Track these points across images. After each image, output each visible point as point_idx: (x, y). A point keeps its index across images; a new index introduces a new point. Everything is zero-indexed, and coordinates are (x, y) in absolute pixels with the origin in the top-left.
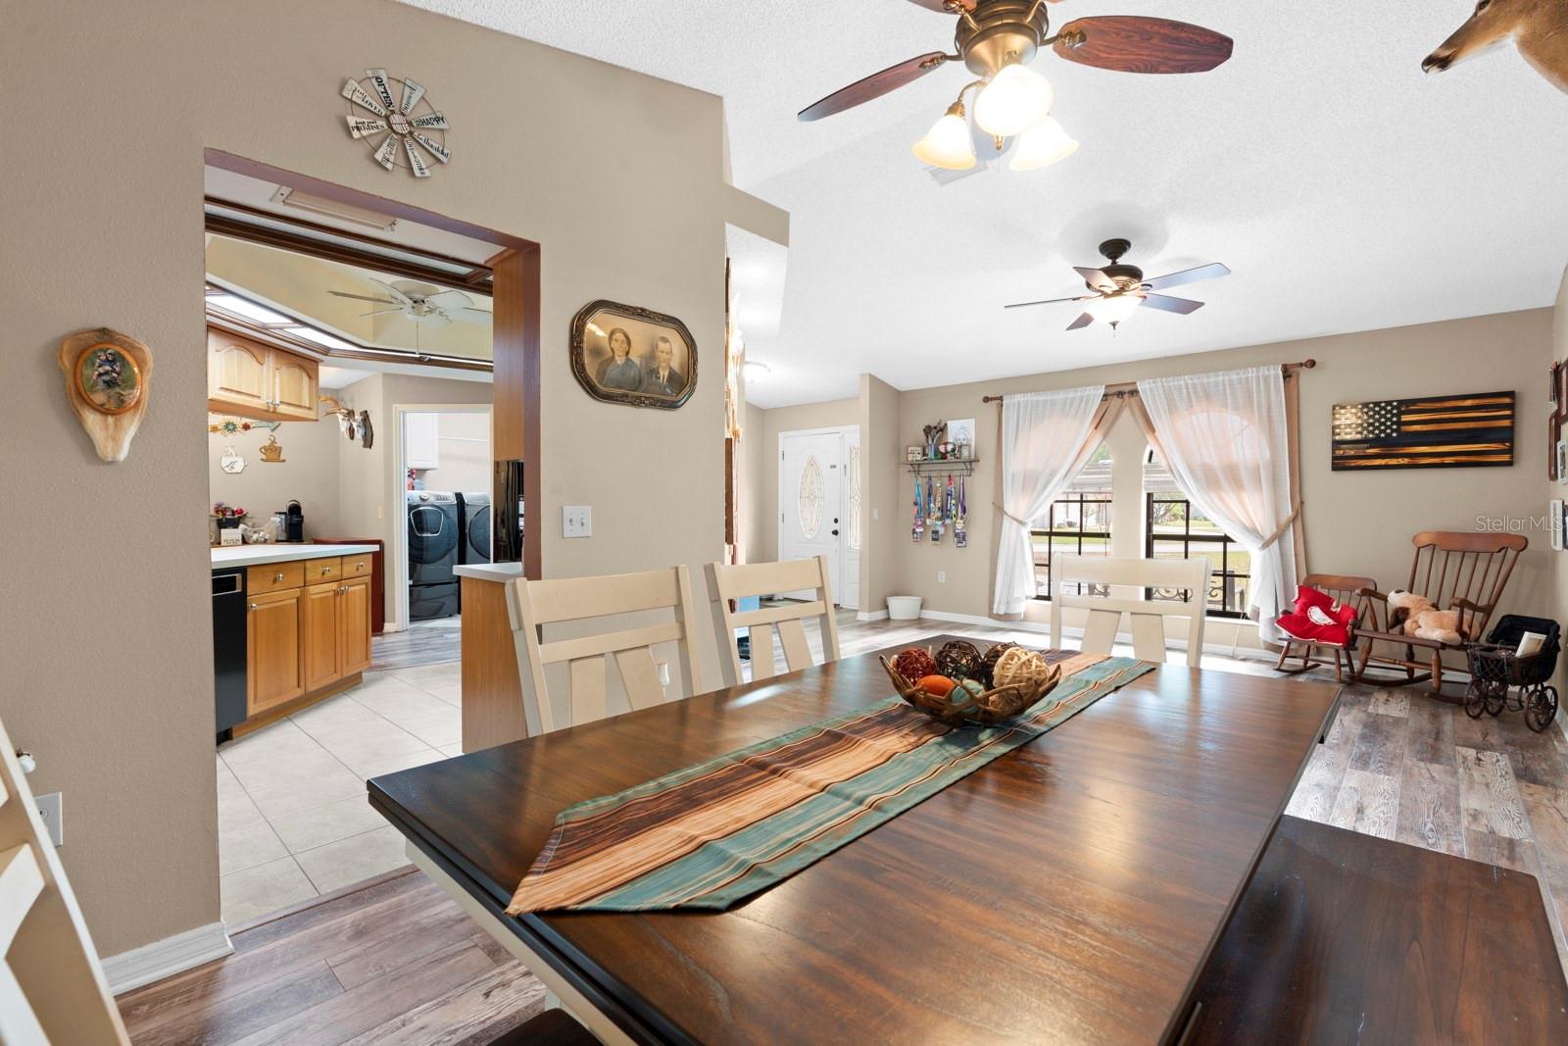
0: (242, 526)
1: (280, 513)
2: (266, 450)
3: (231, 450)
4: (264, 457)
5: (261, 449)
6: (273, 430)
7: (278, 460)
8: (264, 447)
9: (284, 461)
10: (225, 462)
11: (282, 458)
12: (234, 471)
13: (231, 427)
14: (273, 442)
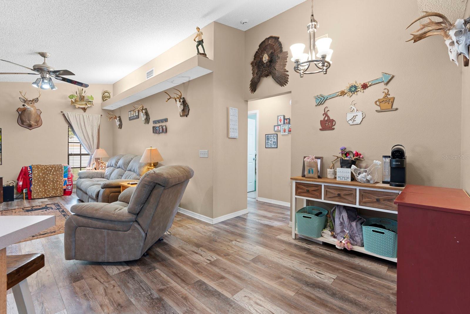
0: (353, 167)
1: (385, 157)
2: (379, 102)
3: (353, 107)
4: (378, 108)
5: (376, 102)
6: (387, 84)
7: (392, 109)
8: (379, 100)
9: (397, 109)
10: (350, 116)
11: (394, 107)
12: (355, 123)
13: (353, 89)
14: (387, 94)
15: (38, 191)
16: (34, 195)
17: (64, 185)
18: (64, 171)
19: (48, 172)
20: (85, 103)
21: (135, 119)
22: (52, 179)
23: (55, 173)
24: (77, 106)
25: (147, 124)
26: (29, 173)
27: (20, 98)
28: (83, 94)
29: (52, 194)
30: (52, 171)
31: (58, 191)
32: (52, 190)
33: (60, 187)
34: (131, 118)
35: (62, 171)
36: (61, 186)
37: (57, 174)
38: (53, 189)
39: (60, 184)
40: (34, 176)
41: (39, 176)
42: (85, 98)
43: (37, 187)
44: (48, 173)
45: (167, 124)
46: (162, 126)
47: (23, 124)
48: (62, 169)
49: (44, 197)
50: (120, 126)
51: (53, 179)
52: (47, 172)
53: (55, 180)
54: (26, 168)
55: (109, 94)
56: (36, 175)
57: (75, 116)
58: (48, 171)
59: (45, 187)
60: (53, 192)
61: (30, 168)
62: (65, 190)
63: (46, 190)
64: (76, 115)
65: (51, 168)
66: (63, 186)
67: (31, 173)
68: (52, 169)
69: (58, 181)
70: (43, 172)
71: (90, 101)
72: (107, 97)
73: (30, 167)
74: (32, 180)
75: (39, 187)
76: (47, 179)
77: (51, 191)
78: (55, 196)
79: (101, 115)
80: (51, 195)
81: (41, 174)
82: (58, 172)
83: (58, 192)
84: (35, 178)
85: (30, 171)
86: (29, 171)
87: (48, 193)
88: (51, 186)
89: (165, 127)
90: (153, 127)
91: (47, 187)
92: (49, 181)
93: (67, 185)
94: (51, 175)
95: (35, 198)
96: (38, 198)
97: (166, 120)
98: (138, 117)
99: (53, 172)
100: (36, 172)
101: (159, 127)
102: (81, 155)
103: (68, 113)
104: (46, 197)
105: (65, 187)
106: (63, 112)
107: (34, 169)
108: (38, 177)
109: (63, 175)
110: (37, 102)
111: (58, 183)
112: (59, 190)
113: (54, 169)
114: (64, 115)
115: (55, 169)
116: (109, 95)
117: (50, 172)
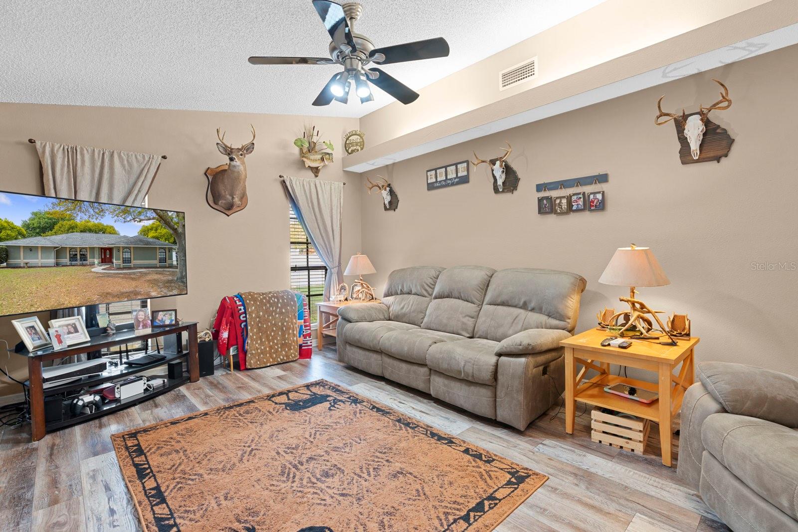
15: (259, 351)
16: (251, 361)
17: (300, 337)
18: (298, 305)
19: (273, 308)
20: (320, 157)
21: (453, 184)
22: (280, 324)
23: (284, 311)
24: (308, 163)
25: (510, 194)
26: (240, 312)
27: (217, 144)
28: (315, 139)
29: (282, 357)
30: (279, 305)
31: (290, 349)
32: (281, 348)
33: (294, 341)
34: (436, 185)
35: (295, 307)
36: (295, 339)
37: (287, 311)
38: (282, 345)
39: (294, 334)
40: (252, 317)
41: (258, 316)
42: (317, 148)
43: (257, 343)
44: (273, 311)
45: (603, 187)
46: (584, 194)
47: (216, 203)
48: (295, 301)
49: (268, 365)
50: (393, 205)
51: (283, 324)
52: (271, 309)
53: (284, 326)
54: (231, 299)
55: (361, 137)
56: (254, 315)
57: (303, 185)
58: (271, 305)
59: (269, 341)
60: (284, 353)
61: (240, 301)
62: (301, 346)
63: (271, 348)
64: (305, 183)
65: (276, 300)
66: (298, 338)
67: (243, 311)
68: (278, 300)
69: (290, 328)
70: (264, 308)
71: (328, 154)
72: (357, 145)
73: (239, 296)
74: (246, 326)
75: (259, 342)
76: (271, 323)
77: (280, 350)
78: (288, 360)
79: (344, 184)
80: (279, 360)
81: (261, 313)
82: (288, 308)
83: (292, 351)
84: (253, 323)
85: (242, 308)
86: (239, 308)
87: (274, 355)
88: (279, 338)
89: (599, 196)
90: (540, 200)
91: (273, 342)
92: (274, 329)
93: (303, 335)
94: (277, 316)
95: (253, 367)
96: (258, 366)
97: (603, 178)
98: (465, 180)
99: (281, 308)
100: (253, 308)
101: (569, 199)
102: (308, 268)
103: (292, 178)
104: (272, 364)
105: (301, 341)
106: (283, 177)
107: (248, 301)
108: (258, 319)
109: (297, 315)
110: (251, 152)
111: (291, 331)
112: (292, 347)
113: (281, 301)
114: (283, 183)
115: (283, 300)
116: (361, 140)
117: (276, 309)
